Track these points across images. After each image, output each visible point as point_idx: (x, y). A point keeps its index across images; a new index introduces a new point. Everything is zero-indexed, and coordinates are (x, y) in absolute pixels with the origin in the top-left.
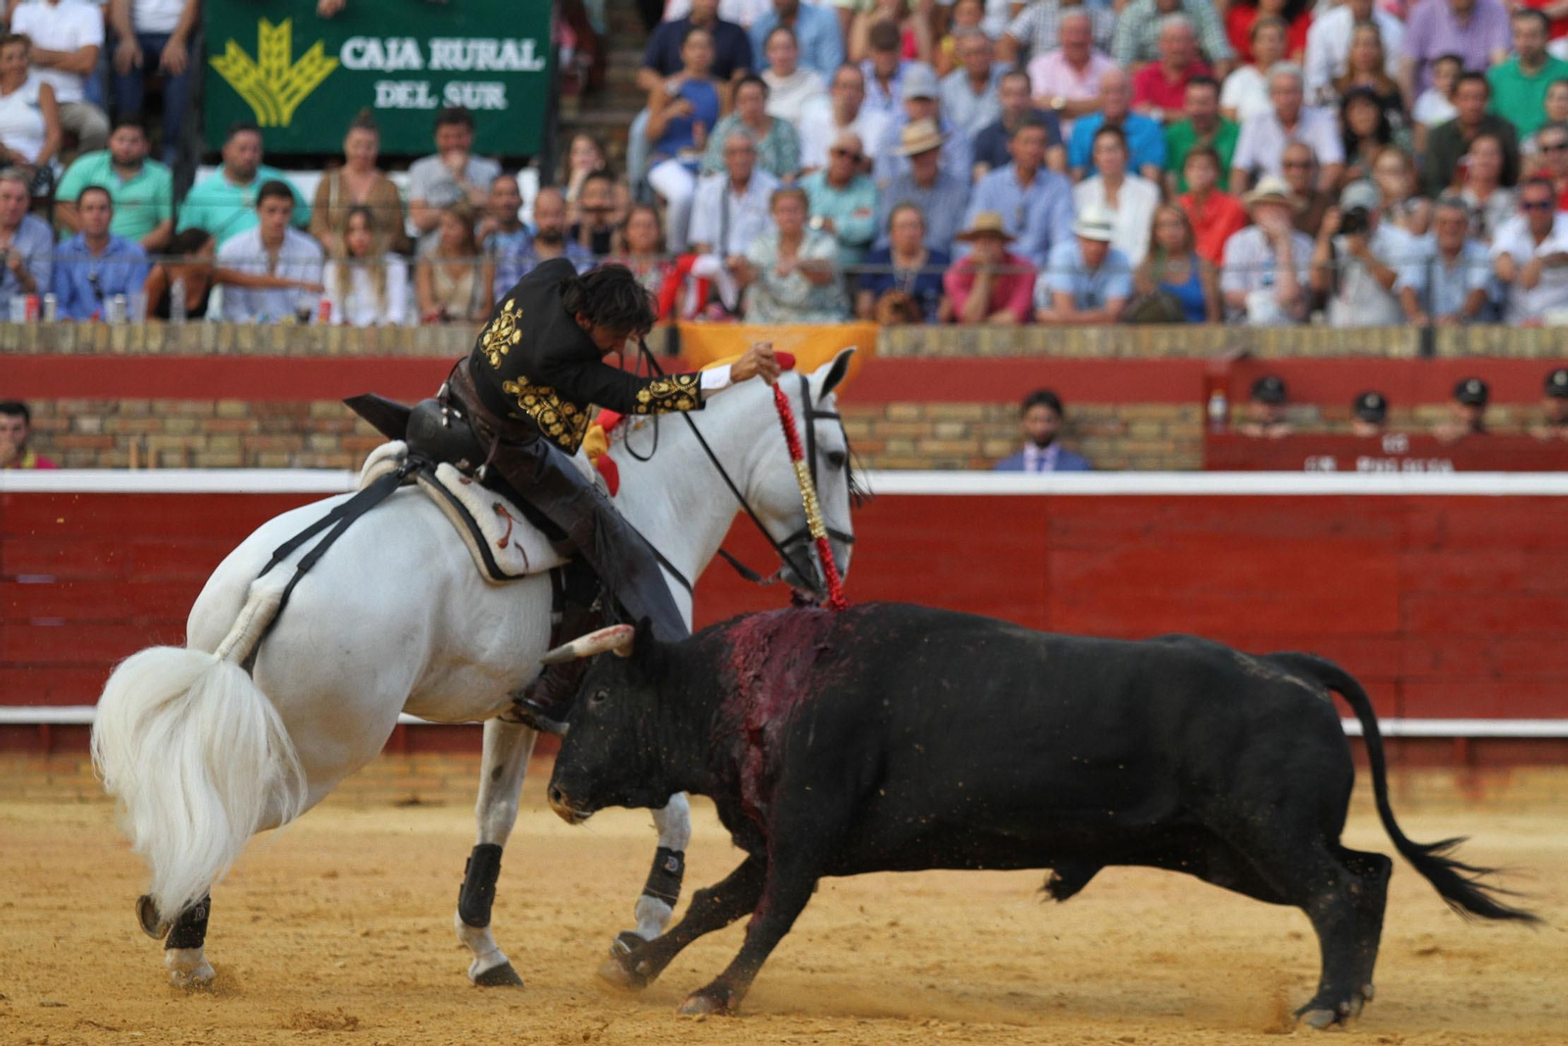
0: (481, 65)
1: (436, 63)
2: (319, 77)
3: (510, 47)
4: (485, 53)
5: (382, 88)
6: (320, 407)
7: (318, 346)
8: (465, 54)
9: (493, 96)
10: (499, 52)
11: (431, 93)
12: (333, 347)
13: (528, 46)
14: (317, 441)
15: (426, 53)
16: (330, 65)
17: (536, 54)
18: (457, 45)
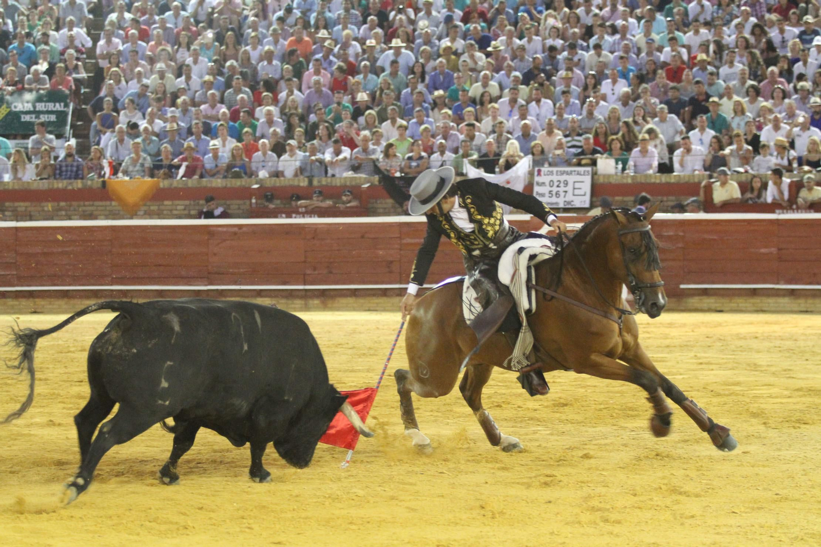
0: (50, 109)
1: (37, 109)
2: (5, 113)
3: (57, 104)
4: (51, 106)
5: (22, 116)
6: (7, 204)
7: (6, 187)
8: (45, 107)
9: (53, 118)
10: (54, 106)
11: (36, 118)
12: (11, 187)
13: (62, 104)
14: (7, 213)
15: (34, 107)
16: (8, 110)
17: (65, 107)
18: (43, 104)
